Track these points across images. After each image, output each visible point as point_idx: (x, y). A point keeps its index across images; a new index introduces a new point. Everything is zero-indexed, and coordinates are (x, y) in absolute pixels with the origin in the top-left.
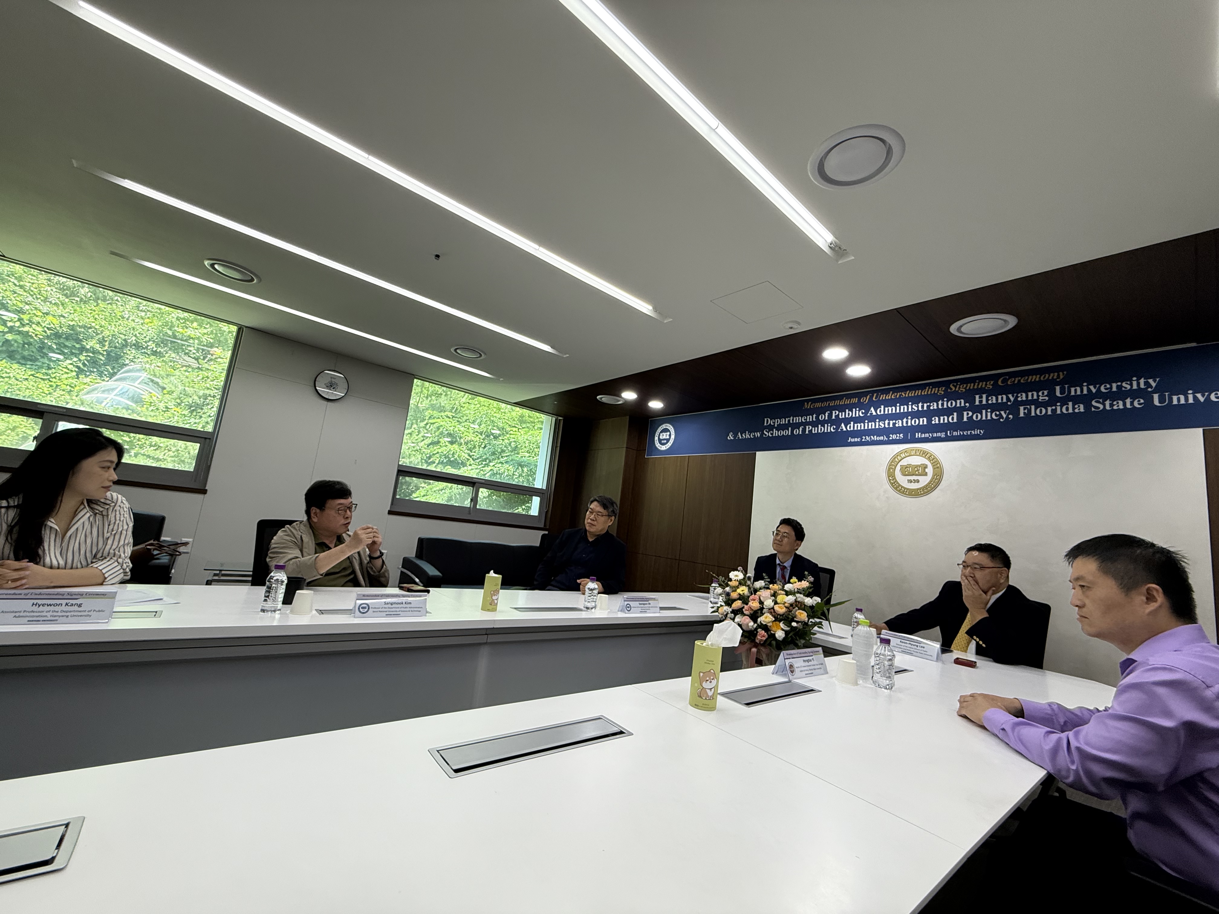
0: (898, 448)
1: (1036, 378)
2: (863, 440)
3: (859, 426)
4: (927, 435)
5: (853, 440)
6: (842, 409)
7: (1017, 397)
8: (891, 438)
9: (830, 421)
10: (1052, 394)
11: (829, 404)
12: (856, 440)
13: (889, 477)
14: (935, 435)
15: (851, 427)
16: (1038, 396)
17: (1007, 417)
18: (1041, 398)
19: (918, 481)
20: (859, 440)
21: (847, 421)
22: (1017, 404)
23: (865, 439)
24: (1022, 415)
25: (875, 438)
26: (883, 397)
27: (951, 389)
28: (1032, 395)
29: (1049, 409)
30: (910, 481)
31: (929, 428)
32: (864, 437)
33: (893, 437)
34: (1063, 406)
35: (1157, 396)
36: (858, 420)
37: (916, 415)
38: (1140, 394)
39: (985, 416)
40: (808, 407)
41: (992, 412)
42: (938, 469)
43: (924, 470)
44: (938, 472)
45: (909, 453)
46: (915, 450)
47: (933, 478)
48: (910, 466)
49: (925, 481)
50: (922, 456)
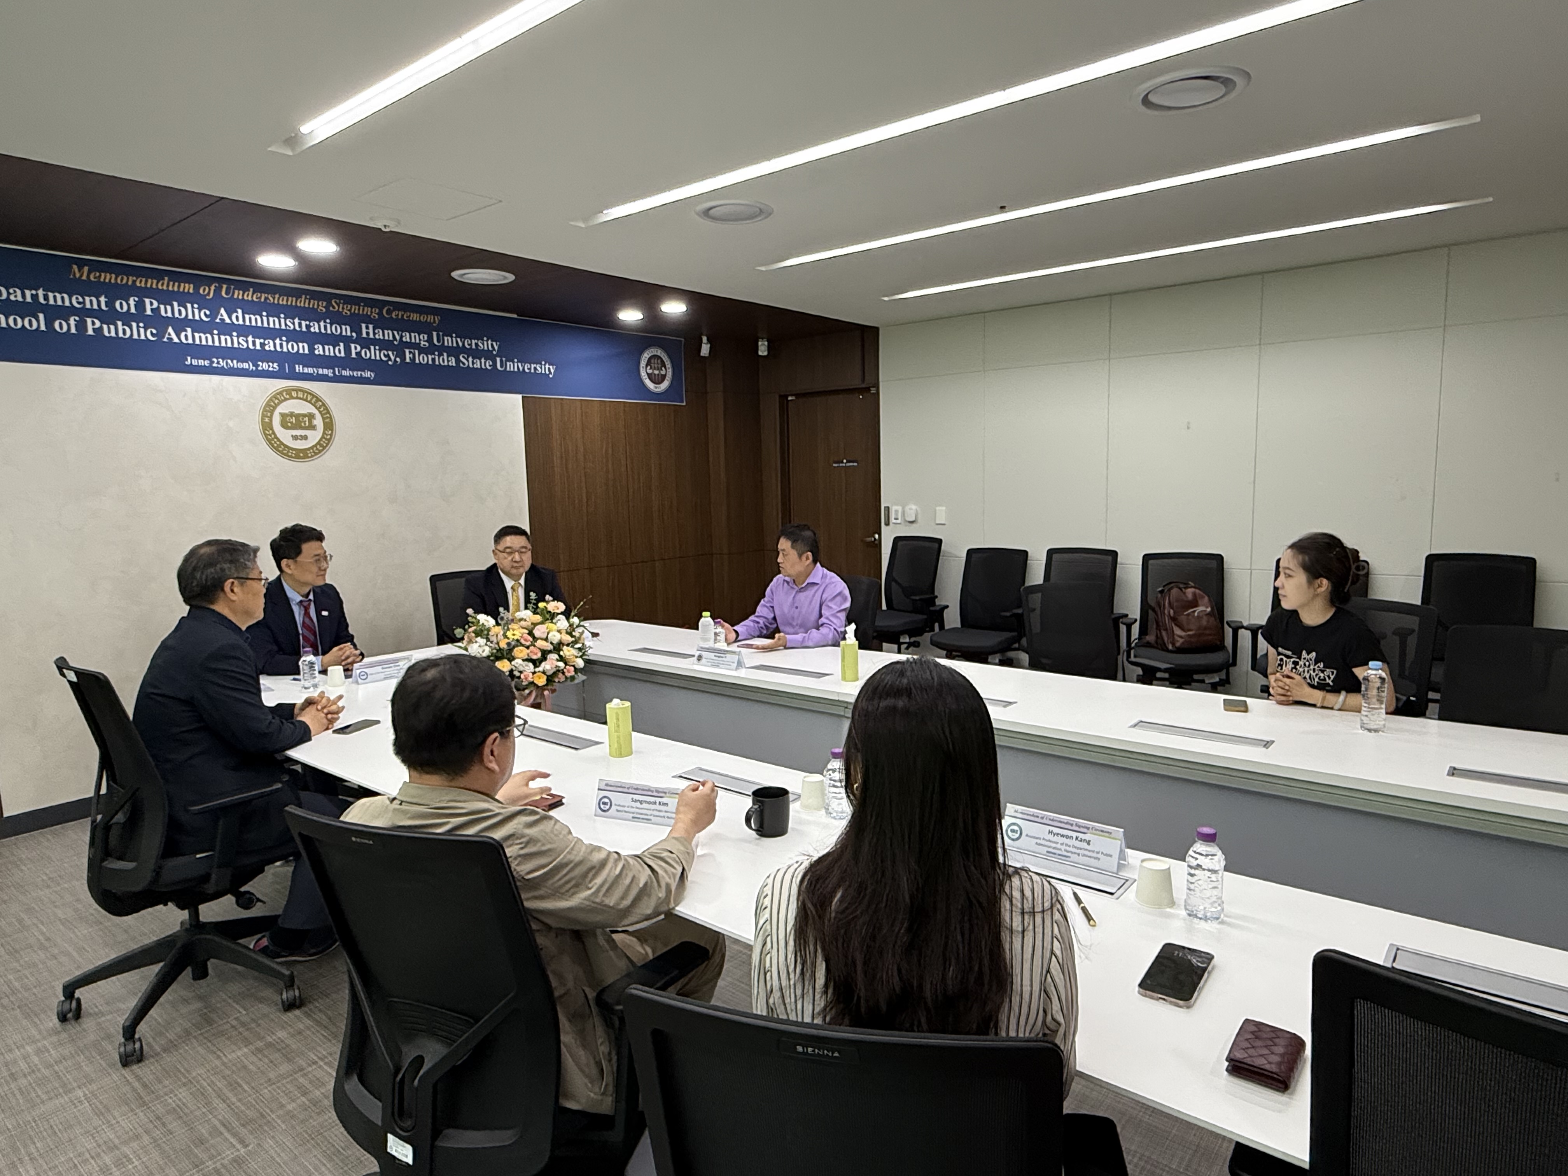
0: (273, 384)
1: (415, 317)
2: (215, 365)
3: (203, 339)
4: (311, 370)
5: (195, 362)
6: (166, 298)
7: (401, 337)
8: (260, 368)
9: (140, 316)
10: (430, 340)
11: (134, 282)
12: (201, 362)
13: (264, 429)
14: (321, 371)
15: (188, 336)
16: (420, 340)
17: (395, 360)
18: (422, 343)
19: (305, 438)
20: (207, 363)
21: (180, 325)
22: (403, 345)
23: (218, 363)
24: (408, 360)
25: (235, 364)
26: (238, 294)
27: (334, 308)
28: (415, 338)
29: (430, 357)
30: (295, 438)
31: (311, 360)
32: (215, 360)
33: (264, 366)
34: (439, 356)
35: (498, 359)
36: (198, 326)
37: (293, 336)
38: (488, 355)
39: (373, 354)
40: (84, 277)
41: (380, 350)
42: (328, 420)
43: (310, 422)
44: (329, 425)
45: (288, 394)
46: (297, 390)
47: (324, 433)
48: (292, 414)
49: (314, 437)
50: (306, 400)
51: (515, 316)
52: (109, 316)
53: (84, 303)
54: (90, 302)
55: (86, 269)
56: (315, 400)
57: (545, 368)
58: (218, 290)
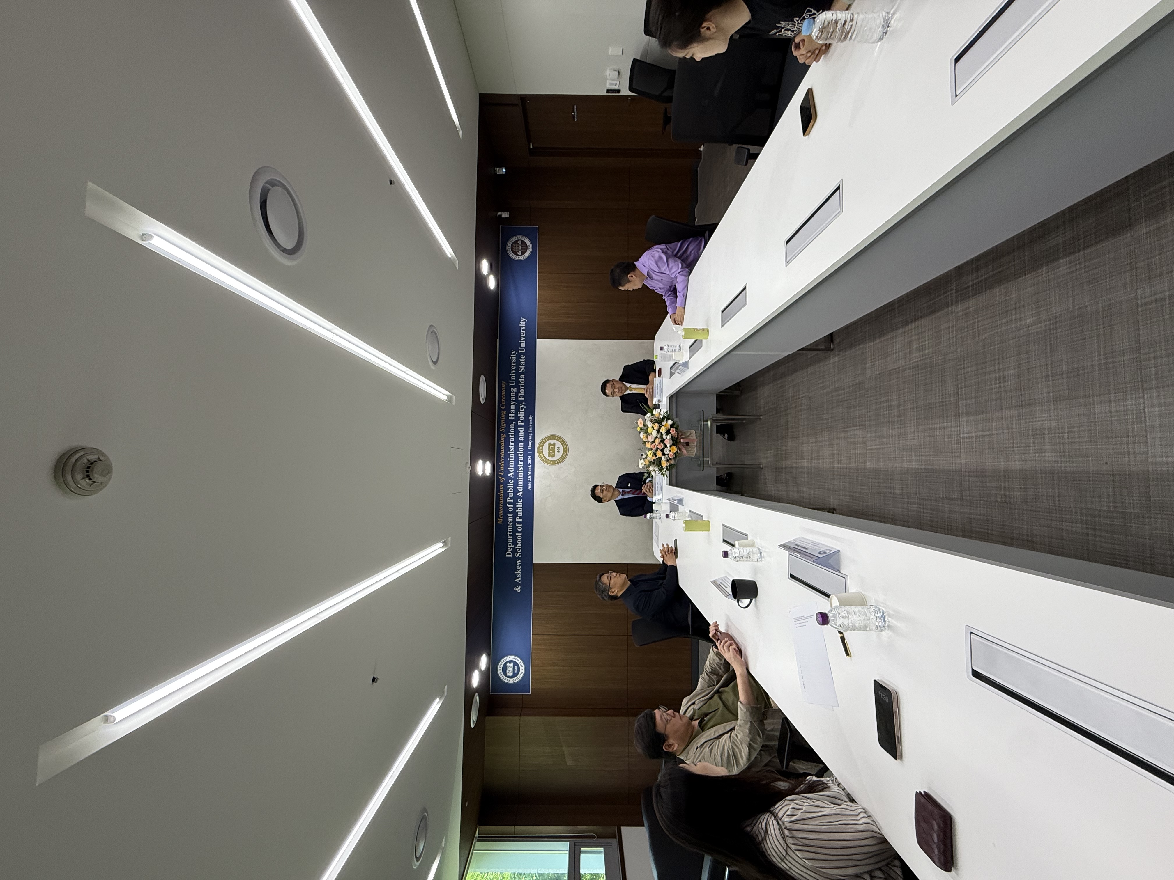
0: (537, 459)
1: (503, 394)
2: (530, 480)
3: (520, 483)
4: (530, 443)
5: (530, 487)
6: (506, 495)
7: (513, 401)
8: (531, 463)
9: (514, 504)
10: (513, 387)
11: (501, 504)
12: (530, 485)
13: (555, 464)
14: (530, 439)
15: (520, 488)
16: (514, 392)
17: (524, 405)
18: (515, 391)
19: (558, 448)
20: (530, 483)
21: (516, 491)
22: (516, 400)
24: (523, 399)
25: (529, 473)
26: (502, 469)
27: (503, 431)
28: (513, 394)
29: (521, 388)
30: (558, 452)
31: (526, 442)
32: (528, 480)
33: (530, 462)
34: (520, 383)
35: (520, 351)
36: (516, 484)
37: (517, 449)
38: (518, 357)
39: (521, 414)
40: (502, 520)
41: (520, 412)
42: (551, 438)
43: (552, 445)
44: (553, 437)
45: (541, 453)
46: (539, 449)
47: (556, 440)
48: (549, 453)
49: (558, 444)
50: (543, 446)
51: (498, 340)
52: (515, 514)
53: (511, 521)
54: (510, 519)
55: (499, 519)
56: (542, 443)
57: (523, 324)
58: (501, 476)
